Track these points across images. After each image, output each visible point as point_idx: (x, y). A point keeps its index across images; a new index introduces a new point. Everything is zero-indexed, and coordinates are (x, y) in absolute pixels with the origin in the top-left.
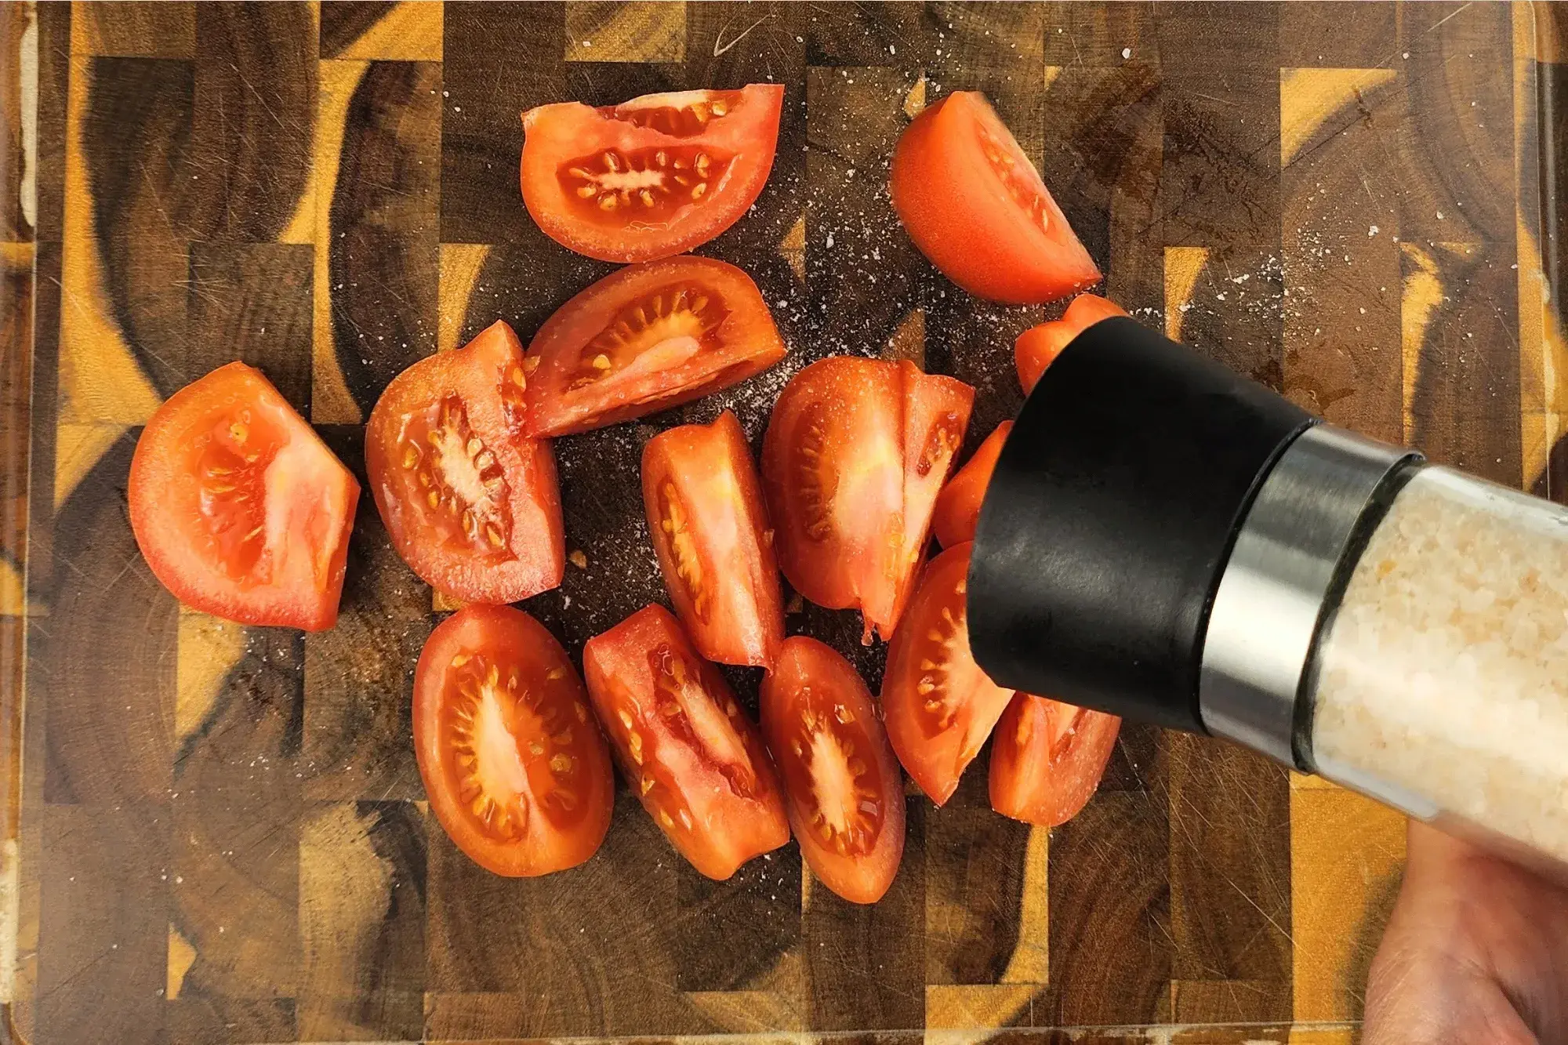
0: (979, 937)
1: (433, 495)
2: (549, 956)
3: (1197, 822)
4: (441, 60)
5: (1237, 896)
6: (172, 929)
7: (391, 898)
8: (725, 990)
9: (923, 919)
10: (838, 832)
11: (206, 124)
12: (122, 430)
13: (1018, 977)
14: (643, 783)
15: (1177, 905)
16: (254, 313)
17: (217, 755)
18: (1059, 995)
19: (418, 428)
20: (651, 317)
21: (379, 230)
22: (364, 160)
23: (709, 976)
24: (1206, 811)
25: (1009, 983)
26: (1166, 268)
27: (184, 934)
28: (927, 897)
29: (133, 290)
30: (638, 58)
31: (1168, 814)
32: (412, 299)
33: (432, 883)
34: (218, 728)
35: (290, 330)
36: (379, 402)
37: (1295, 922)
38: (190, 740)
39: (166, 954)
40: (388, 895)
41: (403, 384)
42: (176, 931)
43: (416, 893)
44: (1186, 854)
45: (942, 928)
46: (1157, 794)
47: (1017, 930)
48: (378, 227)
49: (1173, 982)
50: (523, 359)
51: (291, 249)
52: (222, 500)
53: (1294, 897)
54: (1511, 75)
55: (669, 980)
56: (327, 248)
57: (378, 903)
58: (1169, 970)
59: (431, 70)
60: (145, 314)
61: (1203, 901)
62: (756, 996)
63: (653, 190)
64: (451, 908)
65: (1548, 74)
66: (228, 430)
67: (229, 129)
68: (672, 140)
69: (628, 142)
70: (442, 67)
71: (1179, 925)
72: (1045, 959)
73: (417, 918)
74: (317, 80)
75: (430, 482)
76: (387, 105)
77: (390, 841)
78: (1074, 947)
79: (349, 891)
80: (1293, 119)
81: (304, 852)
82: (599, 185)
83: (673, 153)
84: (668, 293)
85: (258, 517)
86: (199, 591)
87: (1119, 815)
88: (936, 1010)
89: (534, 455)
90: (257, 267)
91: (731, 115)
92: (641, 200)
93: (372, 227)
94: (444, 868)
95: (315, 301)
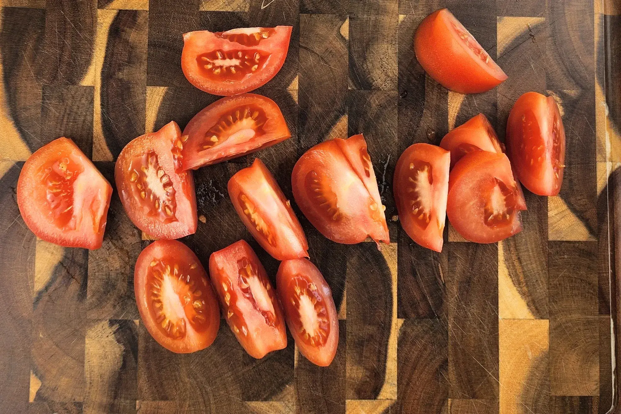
0: (368, 380)
1: (143, 193)
2: (189, 385)
3: (459, 333)
4: (148, 10)
5: (476, 364)
6: (31, 373)
7: (123, 360)
8: (262, 401)
9: (345, 372)
10: (311, 337)
11: (50, 35)
12: (13, 163)
13: (384, 396)
14: (229, 313)
15: (451, 367)
16: (69, 114)
17: (51, 300)
18: (402, 404)
19: (137, 165)
20: (235, 120)
21: (121, 80)
22: (116, 51)
23: (255, 395)
24: (463, 328)
25: (380, 399)
26: (449, 100)
27: (36, 375)
28: (347, 363)
29: (19, 104)
30: (230, 10)
31: (447, 329)
32: (135, 109)
33: (140, 354)
34: (51, 289)
35: (84, 121)
36: (121, 153)
37: (500, 375)
38: (40, 293)
39: (29, 383)
40: (122, 359)
41: (131, 147)
42: (33, 373)
43: (133, 359)
44: (455, 345)
45: (353, 376)
46: (443, 320)
47: (384, 377)
48: (121, 79)
49: (449, 399)
50: (181, 136)
51: (85, 88)
52: (56, 195)
53: (500, 364)
54: (593, 20)
55: (238, 396)
56: (99, 87)
57: (118, 363)
58: (448, 394)
59: (144, 14)
60: (24, 115)
61: (462, 365)
62: (275, 403)
63: (236, 67)
64: (148, 365)
65: (608, 20)
66: (59, 166)
67: (59, 38)
68: (245, 47)
69: (227, 47)
70: (148, 13)
71: (452, 375)
72: (395, 389)
73: (134, 369)
74: (96, 18)
75: (142, 187)
76: (125, 28)
77: (123, 336)
78: (408, 384)
79: (106, 357)
80: (502, 38)
81: (87, 341)
82: (214, 64)
83: (244, 52)
84: (242, 109)
85: (70, 201)
86: (46, 233)
87: (427, 329)
88: (350, 410)
89: (186, 177)
90: (71, 96)
91: (269, 38)
92: (230, 71)
93: (119, 79)
94: (145, 348)
95: (94, 110)
